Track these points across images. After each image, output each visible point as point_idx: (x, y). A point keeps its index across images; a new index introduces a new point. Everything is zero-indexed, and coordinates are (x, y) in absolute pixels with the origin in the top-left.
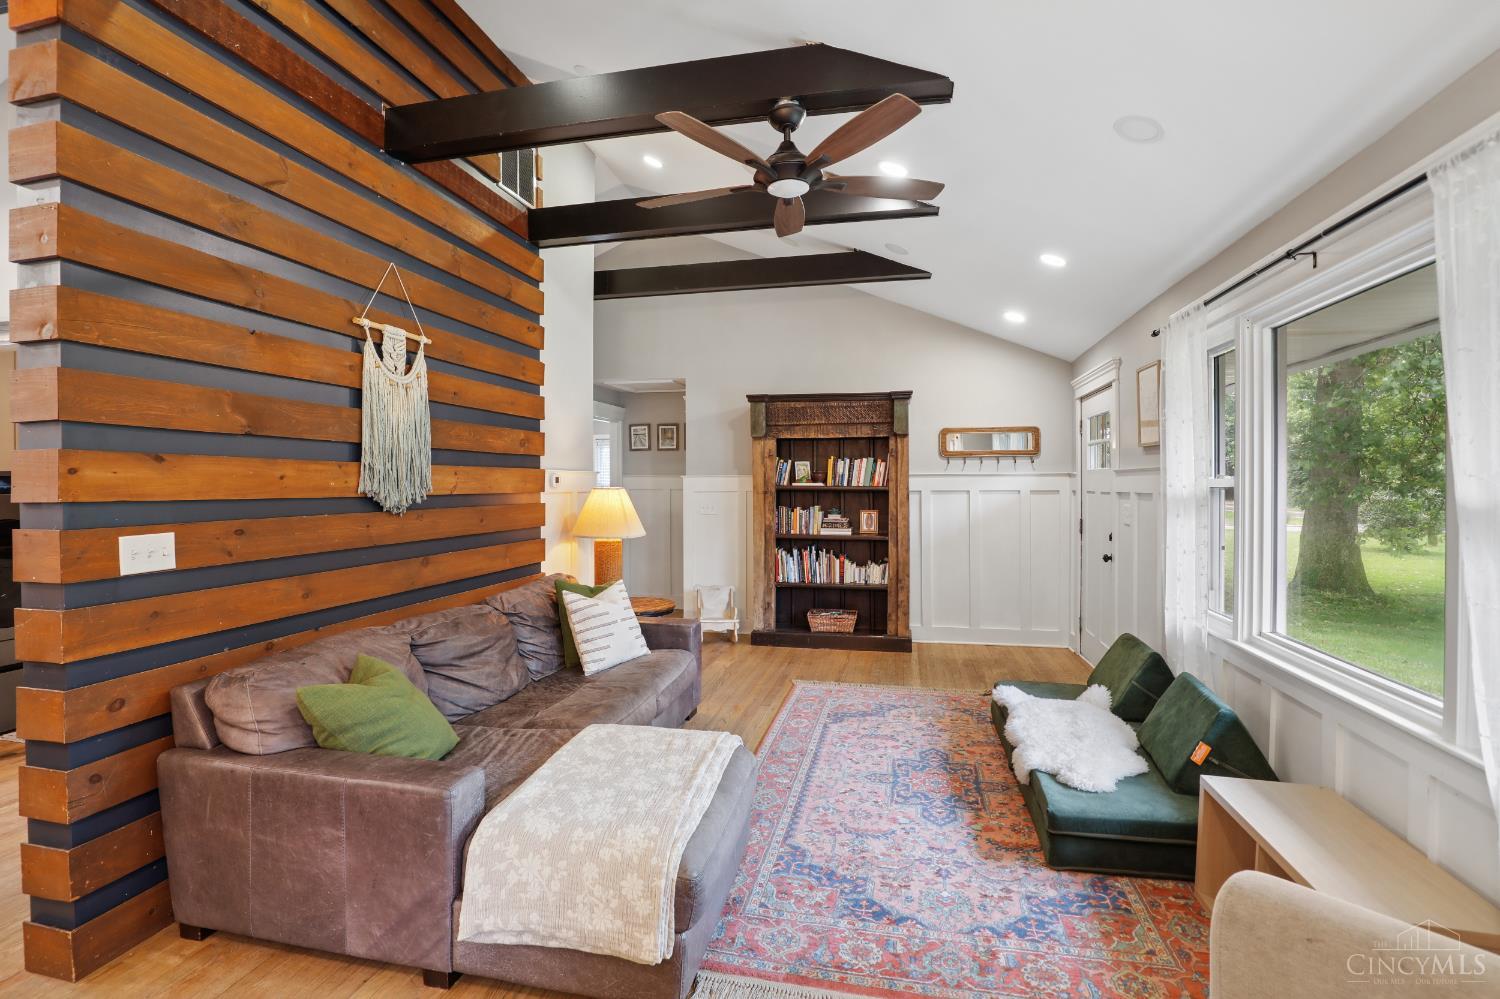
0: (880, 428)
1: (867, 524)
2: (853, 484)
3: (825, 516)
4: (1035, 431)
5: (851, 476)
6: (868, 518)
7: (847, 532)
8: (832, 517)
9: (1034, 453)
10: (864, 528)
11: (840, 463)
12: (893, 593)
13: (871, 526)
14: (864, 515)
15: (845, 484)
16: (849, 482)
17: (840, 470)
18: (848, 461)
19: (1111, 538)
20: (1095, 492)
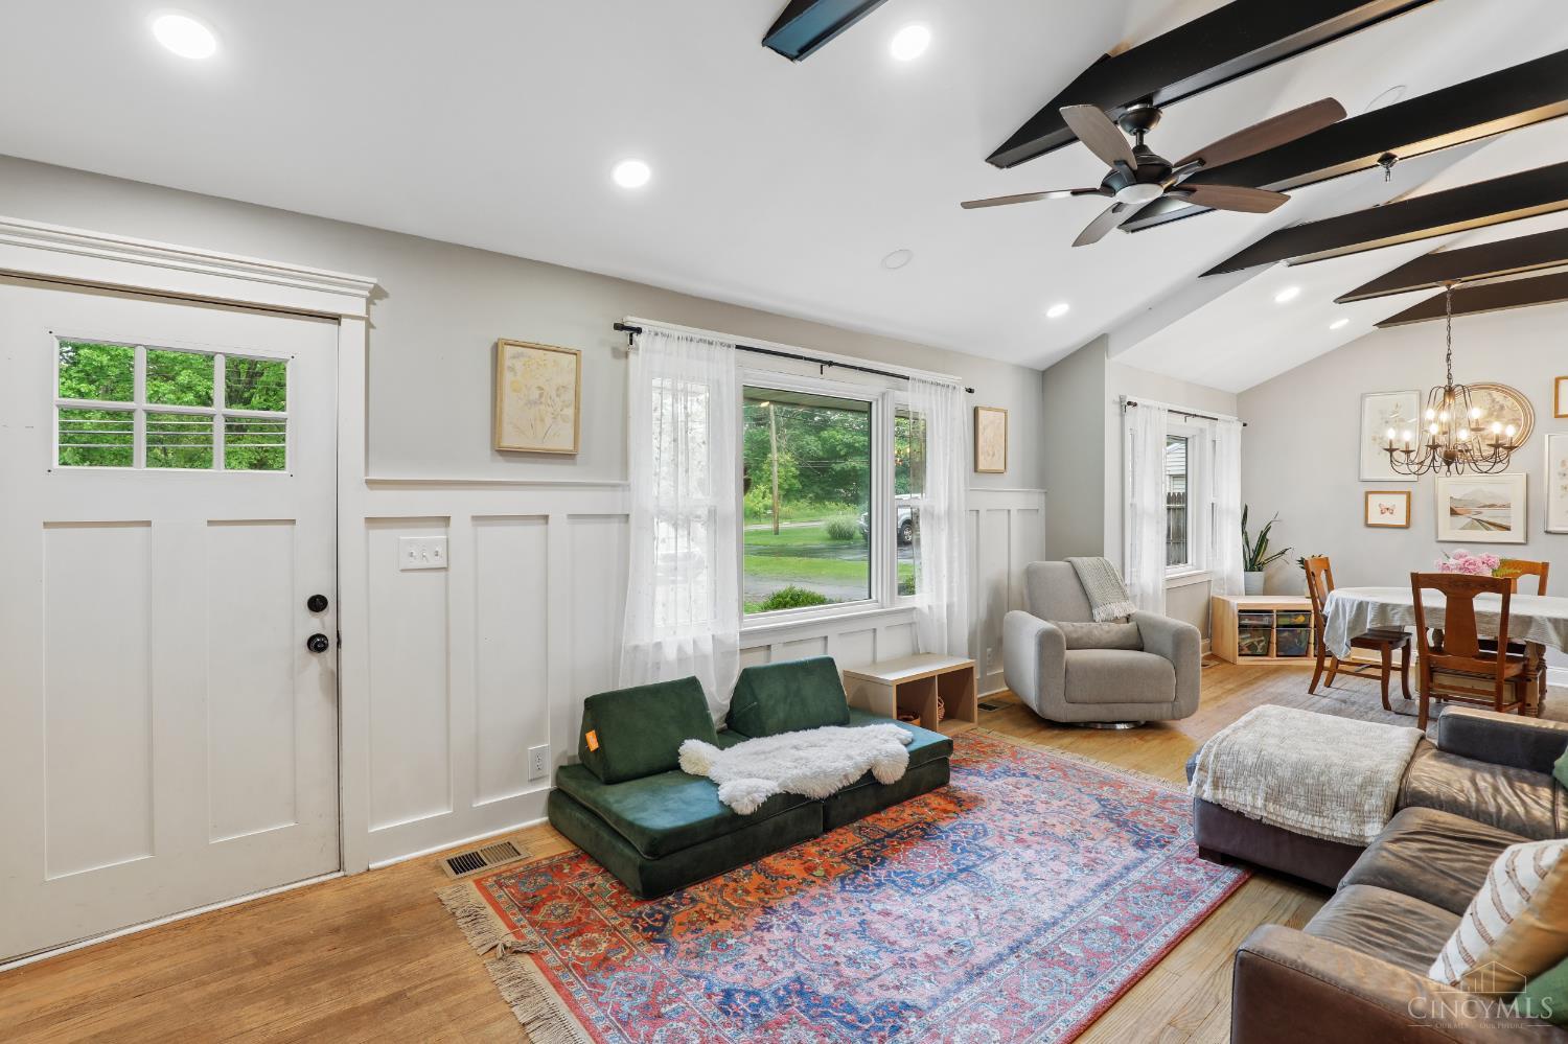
19: (317, 604)
20: (148, 524)
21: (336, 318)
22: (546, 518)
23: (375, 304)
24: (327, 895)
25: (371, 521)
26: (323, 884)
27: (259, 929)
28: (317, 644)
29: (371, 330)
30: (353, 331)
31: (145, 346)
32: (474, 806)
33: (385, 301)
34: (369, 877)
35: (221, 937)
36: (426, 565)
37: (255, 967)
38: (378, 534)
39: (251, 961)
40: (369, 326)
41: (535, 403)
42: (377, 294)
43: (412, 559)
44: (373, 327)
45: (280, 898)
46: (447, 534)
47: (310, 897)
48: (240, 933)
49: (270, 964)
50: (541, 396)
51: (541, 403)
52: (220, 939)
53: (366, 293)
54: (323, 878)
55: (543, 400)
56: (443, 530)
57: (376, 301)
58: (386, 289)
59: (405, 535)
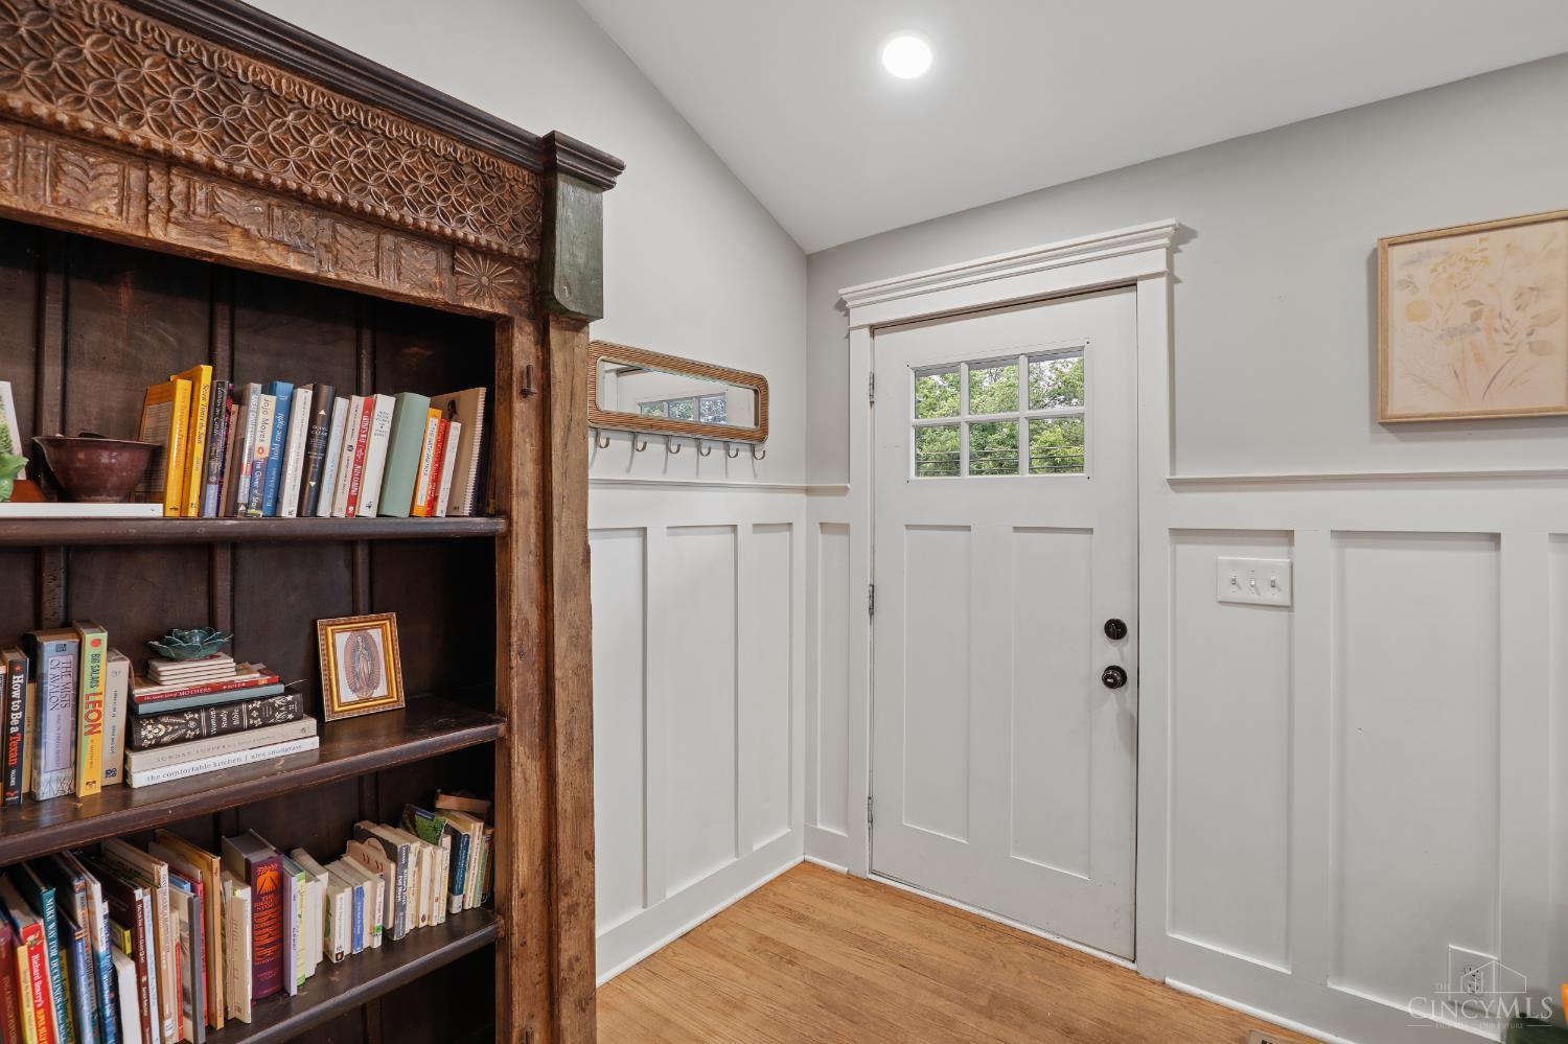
0: (480, 272)
1: (353, 674)
2: (324, 510)
3: (144, 672)
4: (759, 386)
5: (313, 468)
6: (353, 651)
7: (295, 740)
8: (177, 677)
9: (756, 436)
10: (343, 695)
11: (261, 408)
12: (534, 946)
13: (371, 683)
14: (339, 642)
15: (289, 508)
16: (309, 498)
17: (258, 438)
18: (304, 396)
19: (1116, 630)
20: (968, 528)
21: (1130, 285)
22: (1495, 538)
23: (1180, 251)
24: (1102, 984)
25: (1179, 534)
26: (1110, 966)
27: (1020, 972)
28: (1115, 678)
29: (1176, 286)
30: (1153, 293)
31: (966, 362)
32: (1330, 985)
33: (1194, 242)
34: (1157, 993)
35: (991, 957)
36: (1254, 598)
37: (981, 1011)
38: (1187, 550)
39: (983, 1002)
40: (1173, 280)
41: (1463, 332)
42: (1181, 236)
43: (1235, 588)
44: (1178, 281)
45: (1064, 952)
46: (1290, 555)
47: (1089, 971)
48: (1004, 966)
49: (991, 1018)
50: (1476, 316)
51: (1478, 329)
52: (987, 959)
53: (1166, 241)
54: (1114, 960)
55: (1480, 323)
56: (1284, 549)
57: (1181, 247)
58: (1192, 227)
59: (1227, 555)
